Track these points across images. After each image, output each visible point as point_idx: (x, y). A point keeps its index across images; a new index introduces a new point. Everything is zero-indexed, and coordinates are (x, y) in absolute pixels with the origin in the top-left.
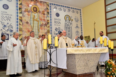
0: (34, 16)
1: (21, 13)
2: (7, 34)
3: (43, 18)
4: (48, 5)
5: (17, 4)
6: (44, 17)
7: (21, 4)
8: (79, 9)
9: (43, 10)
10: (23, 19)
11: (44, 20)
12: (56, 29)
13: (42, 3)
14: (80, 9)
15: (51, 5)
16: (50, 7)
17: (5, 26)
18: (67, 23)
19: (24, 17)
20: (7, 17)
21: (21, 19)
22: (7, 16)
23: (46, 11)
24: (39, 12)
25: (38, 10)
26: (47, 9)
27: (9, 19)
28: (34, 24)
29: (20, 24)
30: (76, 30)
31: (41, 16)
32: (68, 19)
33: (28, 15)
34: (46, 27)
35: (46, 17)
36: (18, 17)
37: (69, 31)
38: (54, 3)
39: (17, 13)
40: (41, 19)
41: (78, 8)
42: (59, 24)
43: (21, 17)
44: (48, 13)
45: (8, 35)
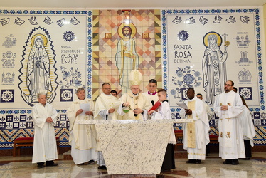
0: (125, 47)
1: (97, 44)
2: (69, 90)
3: (145, 49)
4: (158, 17)
5: (90, 25)
6: (148, 46)
7: (97, 25)
8: (251, 10)
9: (145, 29)
10: (101, 56)
11: (148, 52)
12: (179, 72)
13: (144, 13)
14: (254, 8)
15: (167, 14)
16: (164, 19)
17: (67, 74)
18: (212, 54)
19: (103, 51)
20: (70, 56)
21: (97, 57)
22: (71, 54)
23: (152, 30)
24: (137, 35)
25: (133, 32)
26: (156, 25)
27: (74, 59)
28: (125, 65)
29: (94, 68)
30: (241, 69)
31: (141, 43)
32: (212, 42)
33: (112, 46)
34: (152, 67)
35: (153, 46)
36: (92, 54)
37: (215, 74)
38: (172, 9)
39: (90, 44)
40: (141, 53)
41: (248, 8)
42: (185, 59)
43: (97, 53)
44: (159, 34)
45: (72, 93)
